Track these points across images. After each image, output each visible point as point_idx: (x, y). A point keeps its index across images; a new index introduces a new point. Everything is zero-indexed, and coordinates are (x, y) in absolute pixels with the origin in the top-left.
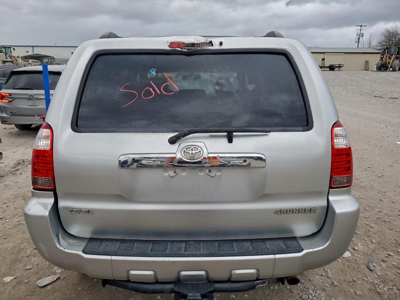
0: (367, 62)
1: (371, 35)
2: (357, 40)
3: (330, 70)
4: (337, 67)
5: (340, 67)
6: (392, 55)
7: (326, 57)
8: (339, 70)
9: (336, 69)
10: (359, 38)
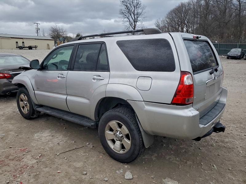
0: (48, 45)
1: (43, 30)
2: (36, 32)
3: (29, 49)
4: (34, 47)
5: (36, 47)
6: (61, 41)
7: (24, 41)
8: (36, 49)
9: (33, 49)
10: (37, 31)
